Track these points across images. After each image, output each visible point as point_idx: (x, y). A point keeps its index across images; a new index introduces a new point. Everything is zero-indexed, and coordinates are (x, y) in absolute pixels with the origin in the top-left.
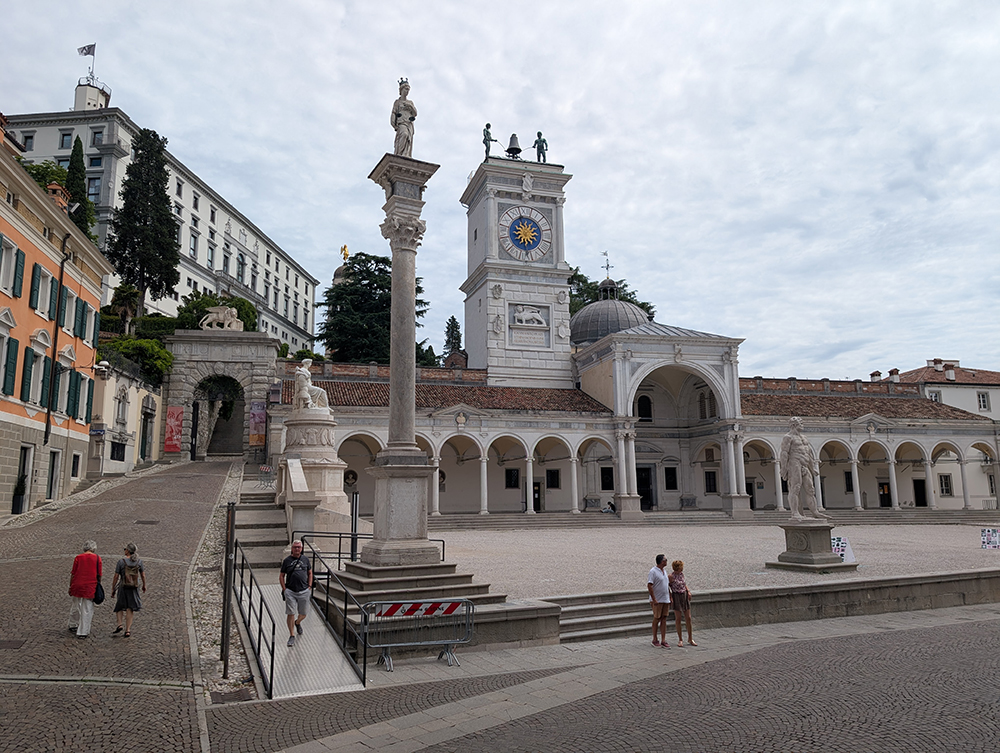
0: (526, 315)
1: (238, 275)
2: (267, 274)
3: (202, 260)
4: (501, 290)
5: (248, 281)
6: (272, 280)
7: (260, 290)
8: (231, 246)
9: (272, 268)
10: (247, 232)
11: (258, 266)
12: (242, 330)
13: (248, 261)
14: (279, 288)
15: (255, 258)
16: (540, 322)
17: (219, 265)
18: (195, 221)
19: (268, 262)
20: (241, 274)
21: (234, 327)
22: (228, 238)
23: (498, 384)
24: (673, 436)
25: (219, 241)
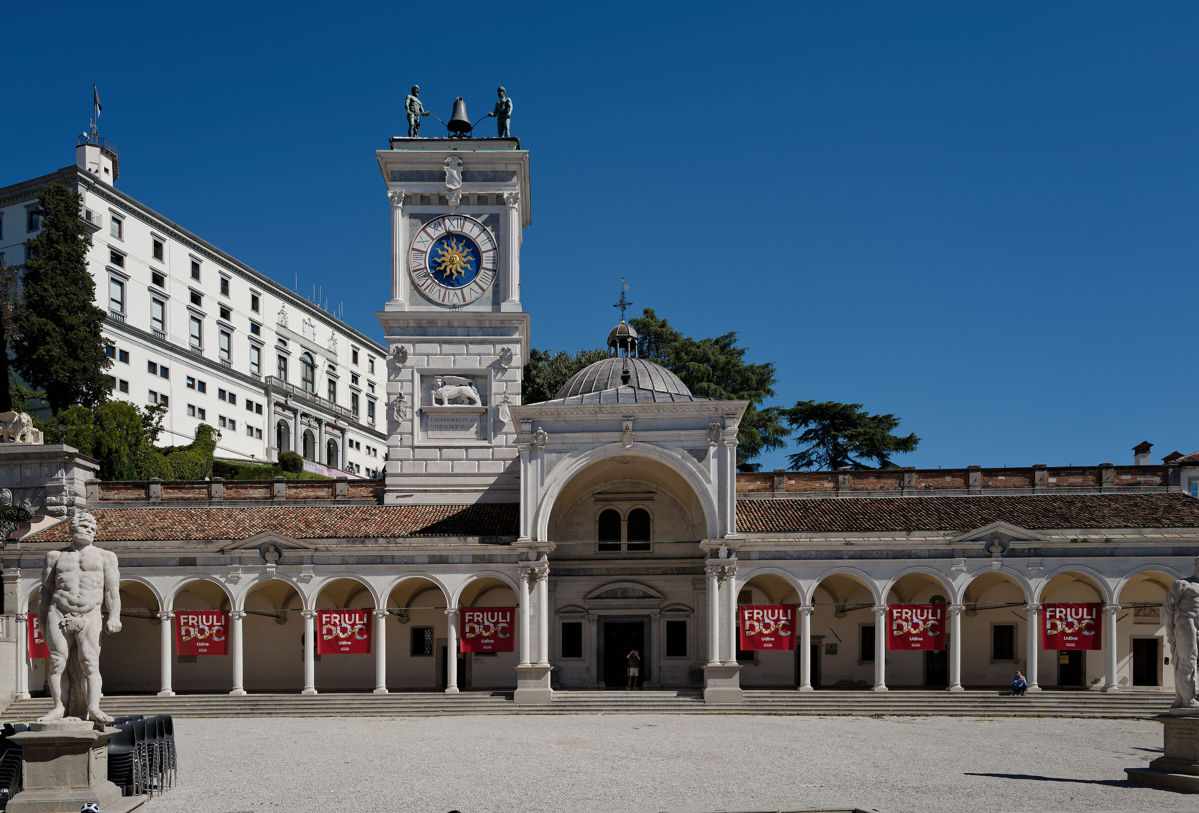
0: (449, 391)
1: (304, 379)
2: (355, 378)
3: (242, 362)
4: (405, 354)
5: (322, 389)
6: (363, 384)
7: (344, 400)
8: (290, 343)
9: (363, 368)
10: (314, 321)
11: (338, 368)
12: (41, 442)
13: (320, 361)
14: (376, 395)
15: (331, 356)
16: (472, 401)
17: (270, 368)
18: (225, 313)
19: (355, 360)
20: (309, 380)
21: (30, 439)
22: (283, 331)
23: (401, 501)
24: (682, 572)
25: (269, 337)
